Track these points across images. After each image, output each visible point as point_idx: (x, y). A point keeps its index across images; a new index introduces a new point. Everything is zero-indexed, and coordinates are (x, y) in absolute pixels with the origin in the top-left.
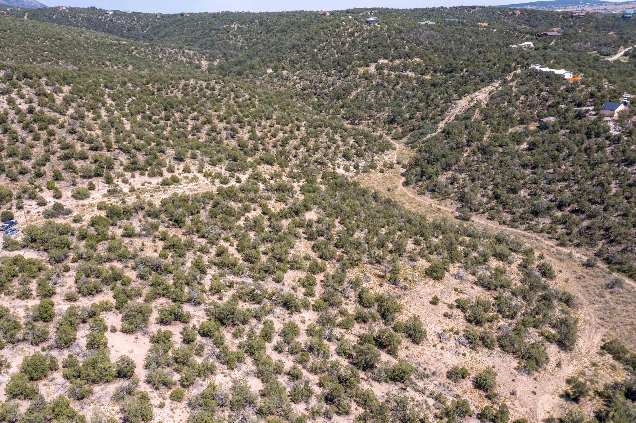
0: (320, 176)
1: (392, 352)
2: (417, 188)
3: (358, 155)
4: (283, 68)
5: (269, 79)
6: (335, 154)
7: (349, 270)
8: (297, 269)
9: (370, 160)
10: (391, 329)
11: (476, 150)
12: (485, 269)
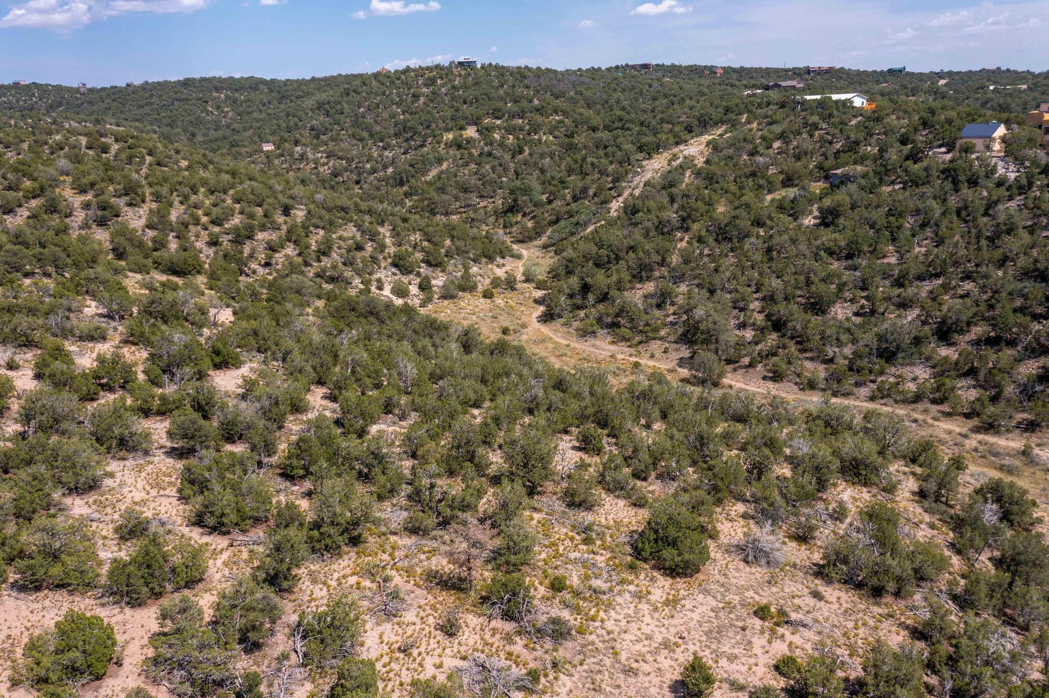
2: (576, 324)
3: (429, 263)
4: (296, 142)
6: (374, 260)
9: (459, 274)
11: (703, 233)
12: (831, 516)
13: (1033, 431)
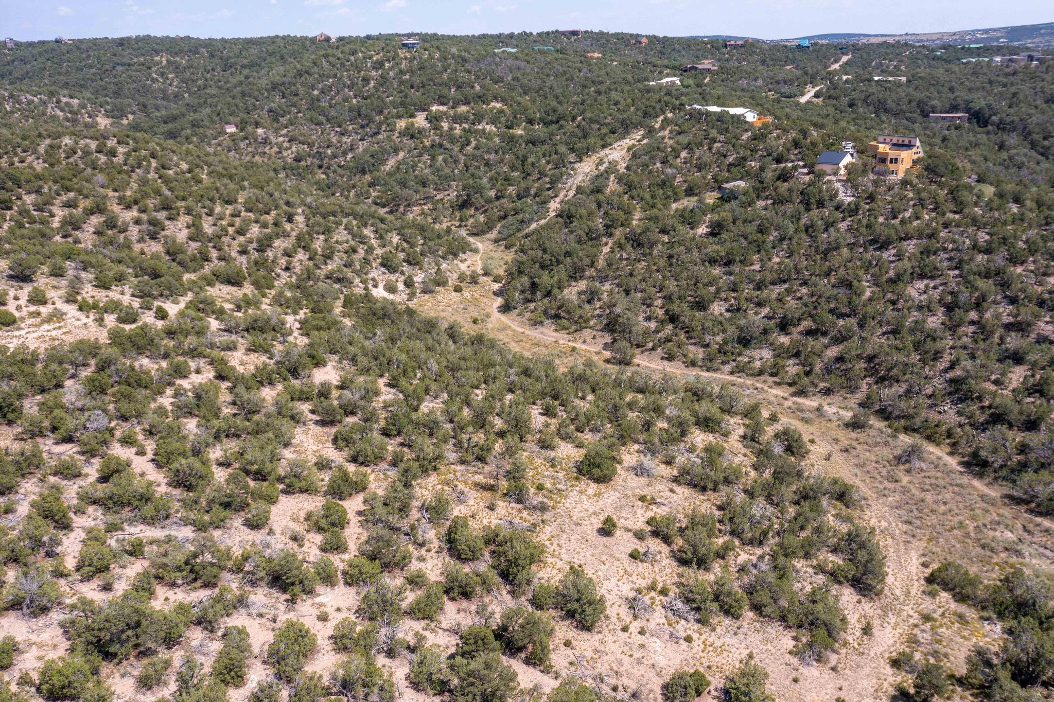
0: (339, 303)
1: (536, 660)
2: (528, 315)
3: (410, 263)
4: (257, 125)
5: (231, 144)
6: (366, 261)
7: (419, 481)
8: (302, 491)
9: (433, 271)
10: (526, 604)
11: (623, 241)
12: (687, 451)
13: (829, 395)
